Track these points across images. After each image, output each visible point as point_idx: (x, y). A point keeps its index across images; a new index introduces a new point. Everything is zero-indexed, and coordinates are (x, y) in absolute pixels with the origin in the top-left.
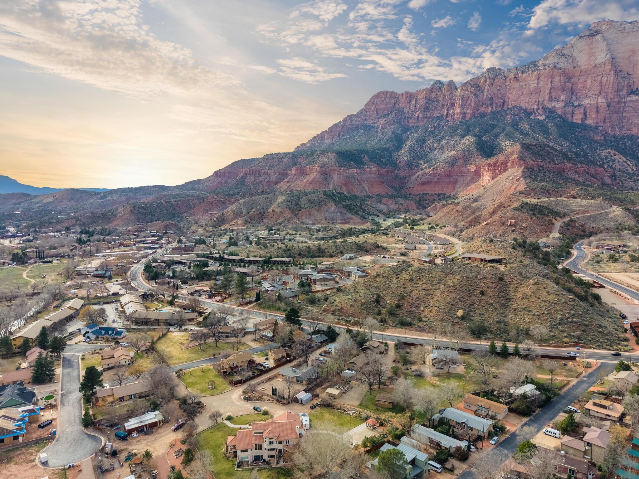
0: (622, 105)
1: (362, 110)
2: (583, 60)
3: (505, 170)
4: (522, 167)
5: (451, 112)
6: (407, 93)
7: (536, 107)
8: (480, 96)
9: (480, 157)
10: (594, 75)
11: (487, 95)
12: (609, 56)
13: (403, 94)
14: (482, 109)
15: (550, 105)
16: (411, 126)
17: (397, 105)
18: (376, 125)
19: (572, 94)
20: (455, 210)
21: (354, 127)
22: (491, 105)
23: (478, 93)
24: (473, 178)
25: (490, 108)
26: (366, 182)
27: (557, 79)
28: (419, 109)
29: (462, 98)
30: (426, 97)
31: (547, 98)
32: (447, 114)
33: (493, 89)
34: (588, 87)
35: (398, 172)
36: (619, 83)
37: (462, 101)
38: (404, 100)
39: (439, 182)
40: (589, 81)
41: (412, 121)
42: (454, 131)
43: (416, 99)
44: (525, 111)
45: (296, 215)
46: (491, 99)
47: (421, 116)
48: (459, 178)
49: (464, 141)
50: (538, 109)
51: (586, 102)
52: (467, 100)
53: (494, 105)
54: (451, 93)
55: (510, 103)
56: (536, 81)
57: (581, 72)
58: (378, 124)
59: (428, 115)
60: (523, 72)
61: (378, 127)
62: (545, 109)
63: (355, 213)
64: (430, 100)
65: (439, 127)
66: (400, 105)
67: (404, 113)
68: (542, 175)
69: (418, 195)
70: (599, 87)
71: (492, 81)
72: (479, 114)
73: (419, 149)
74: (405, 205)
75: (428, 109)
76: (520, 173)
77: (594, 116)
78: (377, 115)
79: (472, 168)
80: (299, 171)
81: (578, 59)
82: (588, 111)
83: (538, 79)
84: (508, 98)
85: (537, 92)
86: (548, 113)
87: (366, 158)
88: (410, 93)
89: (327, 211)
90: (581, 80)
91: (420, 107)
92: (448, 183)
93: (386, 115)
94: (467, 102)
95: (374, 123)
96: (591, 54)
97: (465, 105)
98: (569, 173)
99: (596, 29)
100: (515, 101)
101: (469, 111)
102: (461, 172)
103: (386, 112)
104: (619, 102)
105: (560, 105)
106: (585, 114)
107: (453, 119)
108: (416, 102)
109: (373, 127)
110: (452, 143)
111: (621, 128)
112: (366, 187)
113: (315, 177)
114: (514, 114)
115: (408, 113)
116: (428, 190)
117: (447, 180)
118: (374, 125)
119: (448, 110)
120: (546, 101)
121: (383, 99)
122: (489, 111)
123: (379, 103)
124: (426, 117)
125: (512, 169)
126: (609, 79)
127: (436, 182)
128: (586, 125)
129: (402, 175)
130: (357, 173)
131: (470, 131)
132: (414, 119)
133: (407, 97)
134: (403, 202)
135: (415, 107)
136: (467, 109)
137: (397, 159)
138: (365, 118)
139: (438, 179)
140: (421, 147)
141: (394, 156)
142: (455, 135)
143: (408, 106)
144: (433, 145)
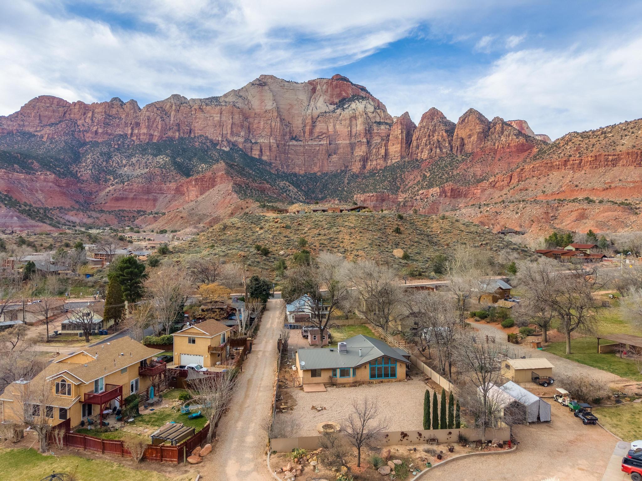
0: (287, 148)
1: (17, 113)
2: (255, 103)
3: (213, 186)
4: (232, 183)
5: (136, 131)
6: (80, 103)
7: (220, 139)
8: (167, 120)
9: (179, 176)
10: (265, 119)
11: (174, 121)
12: (275, 105)
13: (74, 104)
14: (170, 134)
15: (234, 139)
16: (87, 140)
17: (67, 115)
18: (39, 134)
19: (249, 132)
21: (5, 131)
22: (179, 131)
23: (165, 116)
24: (174, 196)
25: (177, 134)
26: (40, 192)
27: (236, 117)
28: (98, 124)
29: (148, 119)
30: (105, 111)
31: (229, 132)
32: (132, 134)
33: (179, 115)
34: (261, 128)
35: (82, 186)
36: (284, 129)
37: (148, 122)
38: (76, 110)
39: (136, 198)
40: (262, 123)
41: (89, 135)
42: (145, 150)
43: (93, 112)
44: (211, 141)
46: (178, 125)
47: (100, 131)
48: (159, 195)
49: (158, 160)
50: (222, 141)
51: (261, 140)
53: (181, 131)
54: (135, 112)
55: (196, 132)
56: (219, 115)
57: (255, 114)
58: (43, 132)
59: (109, 131)
60: (207, 105)
61: (42, 137)
62: (229, 142)
63: (39, 220)
64: (111, 116)
65: (124, 146)
66: (72, 116)
67: (78, 126)
68: (249, 191)
69: (112, 211)
70: (270, 130)
71: (178, 108)
72: (167, 137)
73: (104, 163)
74: (103, 219)
75: (109, 125)
76: (230, 187)
77: (268, 154)
78: (41, 123)
79: (173, 185)
81: (252, 103)
82: (263, 148)
83: (221, 114)
84: (195, 127)
85: (220, 126)
86: (231, 146)
87: (35, 163)
88: (85, 104)
90: (256, 121)
91: (98, 121)
92: (147, 200)
93: (53, 124)
94: (153, 124)
95: (37, 131)
96: (262, 101)
97: (152, 127)
98: (269, 193)
99: (263, 80)
100: (201, 130)
101: (156, 133)
102: (161, 190)
103: (53, 120)
104: (285, 145)
105: (241, 140)
106: (261, 151)
107: (139, 139)
108: (93, 115)
109: (35, 136)
110: (144, 161)
111: (288, 166)
112: (41, 197)
114: (202, 143)
115: (83, 125)
116: (125, 206)
117: (146, 197)
118: (36, 133)
119: (132, 129)
120: (229, 135)
121: (48, 105)
122: (177, 137)
123: (42, 109)
124: (107, 133)
125: (221, 185)
126: (277, 124)
127: (133, 199)
128: (263, 161)
129: (87, 189)
130: (25, 179)
131: (162, 151)
132: (92, 133)
133: (80, 108)
134: (99, 215)
135: (92, 120)
136: (154, 131)
137: (77, 171)
138: (22, 123)
139: (135, 195)
140: (107, 162)
141: (74, 168)
142: (146, 154)
143: (83, 118)
144: (122, 161)
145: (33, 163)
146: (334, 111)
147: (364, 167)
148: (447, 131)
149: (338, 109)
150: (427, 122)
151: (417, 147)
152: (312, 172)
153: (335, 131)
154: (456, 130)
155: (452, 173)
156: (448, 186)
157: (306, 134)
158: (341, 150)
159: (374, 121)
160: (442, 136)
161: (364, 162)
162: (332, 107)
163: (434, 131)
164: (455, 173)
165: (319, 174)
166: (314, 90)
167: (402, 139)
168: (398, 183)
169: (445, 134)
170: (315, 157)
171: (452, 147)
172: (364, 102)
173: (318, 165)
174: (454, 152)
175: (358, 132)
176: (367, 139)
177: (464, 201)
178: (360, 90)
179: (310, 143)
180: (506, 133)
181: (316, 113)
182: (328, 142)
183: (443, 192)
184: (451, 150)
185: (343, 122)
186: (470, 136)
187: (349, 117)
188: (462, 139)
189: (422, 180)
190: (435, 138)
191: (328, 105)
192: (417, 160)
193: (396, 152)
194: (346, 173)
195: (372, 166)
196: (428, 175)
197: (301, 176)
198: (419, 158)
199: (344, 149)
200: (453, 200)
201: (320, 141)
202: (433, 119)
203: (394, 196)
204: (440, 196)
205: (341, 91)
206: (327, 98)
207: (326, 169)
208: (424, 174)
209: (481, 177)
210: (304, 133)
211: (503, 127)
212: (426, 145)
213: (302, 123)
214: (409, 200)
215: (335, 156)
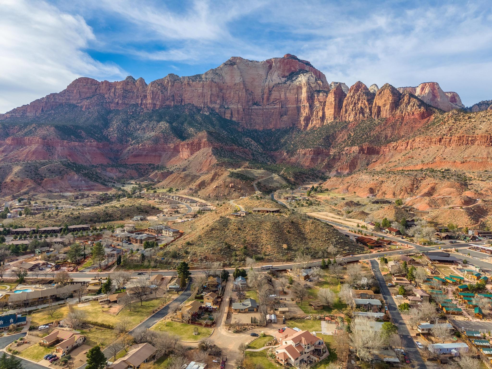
0: (250, 111)
1: (65, 90)
2: (227, 78)
3: (199, 149)
4: (211, 147)
5: (144, 102)
6: (106, 82)
7: (202, 106)
8: (165, 93)
9: (176, 138)
10: (235, 90)
11: (170, 93)
12: (241, 79)
13: (102, 83)
14: (168, 103)
15: (212, 106)
16: (112, 109)
17: (98, 91)
18: (80, 105)
19: (223, 100)
20: (179, 177)
21: (58, 104)
22: (174, 100)
23: (164, 90)
24: (173, 153)
25: (173, 103)
26: (88, 154)
27: (214, 89)
28: (118, 97)
29: (152, 93)
30: (123, 88)
31: (209, 100)
32: (141, 103)
33: (174, 89)
34: (232, 97)
35: (112, 146)
36: (248, 97)
37: (152, 95)
38: (104, 87)
39: (148, 155)
40: (232, 93)
41: (113, 105)
42: (151, 117)
43: (115, 88)
44: (196, 107)
45: (40, 184)
46: (173, 96)
47: (120, 102)
48: (162, 153)
49: (160, 125)
50: (204, 107)
51: (231, 106)
52: (156, 94)
54: (143, 87)
55: (186, 101)
56: (202, 88)
57: (227, 86)
58: (82, 104)
59: (126, 102)
60: (193, 81)
61: (82, 107)
62: (209, 108)
63: (95, 180)
64: (127, 91)
65: (136, 113)
66: (101, 91)
67: (105, 99)
68: (223, 153)
69: (133, 165)
70: (238, 98)
71: (173, 83)
72: (165, 106)
73: (125, 128)
74: (128, 173)
75: (126, 97)
76: (210, 150)
77: (237, 116)
78: (80, 97)
79: (172, 146)
80: (15, 141)
81: (225, 78)
82: (233, 112)
83: (203, 87)
84: (185, 97)
85: (202, 96)
86: (210, 111)
87: (83, 133)
88: (109, 82)
89: (70, 180)
90: (228, 92)
91: (118, 94)
92: (155, 156)
93: (88, 97)
94: (156, 96)
95: (78, 103)
96: (232, 77)
97: (155, 98)
98: (237, 152)
99: (233, 61)
100: (189, 100)
101: (158, 103)
102: (163, 149)
103: (88, 95)
104: (249, 109)
105: (217, 106)
106: (232, 114)
107: (147, 107)
108: (115, 90)
109: (77, 106)
110: (151, 126)
111: (251, 124)
112: (89, 158)
113: (36, 148)
114: (190, 109)
115: (109, 98)
116: (140, 161)
117: (154, 154)
119: (142, 100)
120: (209, 103)
121: (85, 84)
122: (172, 105)
123: (81, 87)
124: (125, 103)
125: (205, 148)
126: (243, 94)
127: (146, 156)
128: (233, 121)
129: (115, 149)
130: (78, 146)
131: (163, 118)
132: (115, 103)
133: (106, 86)
134: (126, 170)
135: (115, 94)
136: (157, 101)
137: (108, 135)
138: (68, 97)
139: (147, 153)
140: (127, 127)
141: (105, 132)
142: (152, 120)
143: (108, 93)
144: (136, 126)
145: (81, 132)
146: (285, 83)
147: (307, 125)
148: (368, 101)
149: (288, 81)
150: (353, 93)
151: (346, 111)
152: (269, 129)
153: (286, 98)
154: (375, 100)
155: (370, 134)
156: (365, 146)
157: (264, 101)
158: (290, 112)
159: (315, 90)
160: (365, 104)
161: (307, 121)
162: (283, 80)
163: (359, 100)
164: (372, 134)
165: (274, 130)
166: (270, 67)
167: (335, 105)
168: (331, 140)
169: (366, 103)
170: (271, 117)
171: (371, 112)
172: (308, 75)
173: (273, 123)
174: (373, 116)
175: (303, 98)
176: (309, 104)
177: (376, 157)
178: (305, 65)
179: (267, 107)
180: (411, 103)
181: (272, 84)
182: (280, 106)
183: (362, 150)
184: (371, 115)
185: (292, 91)
186: (385, 105)
187: (296, 87)
188: (379, 107)
189: (348, 139)
190: (359, 105)
191: (281, 77)
192: (346, 122)
193: (330, 114)
194: (293, 129)
195: (313, 125)
196: (352, 135)
197: (260, 132)
198: (347, 120)
199: (292, 111)
200: (368, 156)
201: (274, 105)
202: (359, 90)
203: (327, 151)
204: (359, 153)
205: (291, 67)
206: (280, 72)
207: (278, 126)
208: (350, 134)
209: (390, 138)
210: (263, 99)
211: (410, 99)
212: (352, 110)
213: (262, 92)
214: (338, 154)
215: (285, 116)
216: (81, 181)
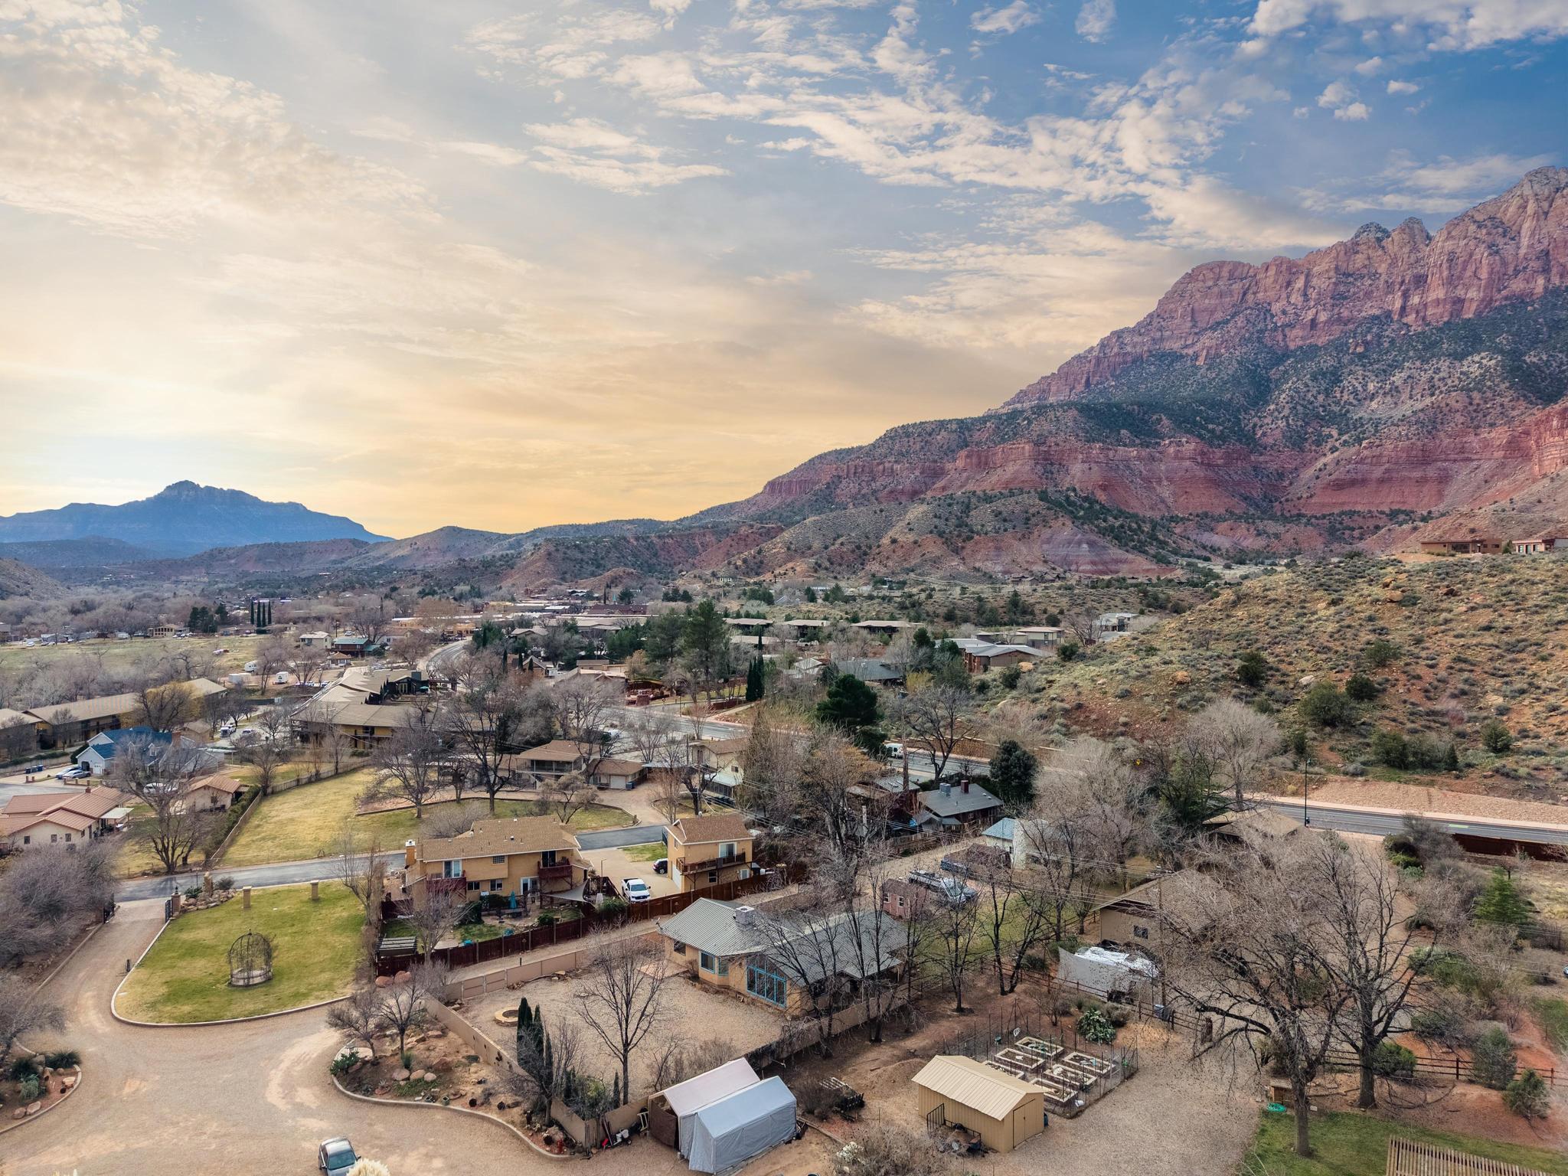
1: (1151, 316)
5: (1415, 300)
6: (1279, 262)
8: (1508, 250)
9: (1522, 404)
11: (1531, 246)
13: (1266, 267)
14: (1517, 286)
16: (1292, 346)
17: (1250, 297)
18: (1190, 351)
21: (1129, 359)
22: (1546, 271)
23: (1500, 241)
24: (1503, 465)
25: (1541, 281)
26: (1165, 483)
28: (1318, 302)
29: (1450, 261)
30: (1337, 267)
32: (1403, 308)
33: (1551, 226)
35: (1261, 459)
37: (1450, 268)
38: (1270, 281)
39: (1390, 479)
41: (1297, 332)
42: (1432, 346)
43: (1307, 276)
45: (956, 551)
46: (1545, 255)
47: (1323, 317)
48: (1456, 466)
49: (1465, 369)
52: (1466, 263)
53: (1554, 270)
54: (1415, 250)
58: (1197, 348)
59: (1346, 314)
61: (1196, 356)
63: (1134, 548)
64: (1350, 275)
65: (1379, 344)
66: (1260, 295)
67: (1273, 316)
69: (1324, 516)
71: (1545, 205)
72: (1506, 298)
73: (1321, 398)
74: (1288, 538)
75: (1346, 298)
78: (1194, 326)
79: (1500, 435)
80: (974, 460)
87: (1165, 421)
88: (1289, 261)
89: (1048, 541)
91: (1319, 294)
92: (1422, 481)
93: (1218, 324)
94: (1464, 269)
95: (1186, 346)
97: (1460, 278)
101: (1473, 294)
102: (1462, 450)
103: (1219, 316)
107: (1424, 318)
108: (1307, 282)
109: (1182, 356)
110: (1425, 377)
112: (1166, 494)
113: (1017, 471)
115: (1284, 312)
116: (1360, 501)
117: (1417, 474)
118: (1184, 352)
119: (1406, 296)
121: (1210, 283)
122: (1539, 290)
123: (1198, 295)
124: (1339, 320)
127: (1381, 481)
129: (1273, 467)
130: (1139, 458)
131: (1482, 342)
132: (1303, 328)
133: (1279, 272)
134: (1280, 529)
135: (1305, 295)
136: (1467, 288)
137: (1255, 425)
138: (1159, 334)
139: (1387, 471)
140: (1327, 393)
141: (1250, 420)
142: (1433, 356)
143: (1284, 295)
144: (1365, 386)
145: (1159, 420)
216: (1079, 543)
